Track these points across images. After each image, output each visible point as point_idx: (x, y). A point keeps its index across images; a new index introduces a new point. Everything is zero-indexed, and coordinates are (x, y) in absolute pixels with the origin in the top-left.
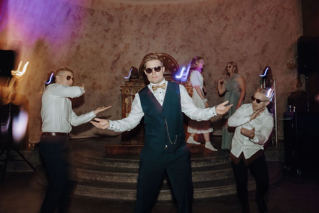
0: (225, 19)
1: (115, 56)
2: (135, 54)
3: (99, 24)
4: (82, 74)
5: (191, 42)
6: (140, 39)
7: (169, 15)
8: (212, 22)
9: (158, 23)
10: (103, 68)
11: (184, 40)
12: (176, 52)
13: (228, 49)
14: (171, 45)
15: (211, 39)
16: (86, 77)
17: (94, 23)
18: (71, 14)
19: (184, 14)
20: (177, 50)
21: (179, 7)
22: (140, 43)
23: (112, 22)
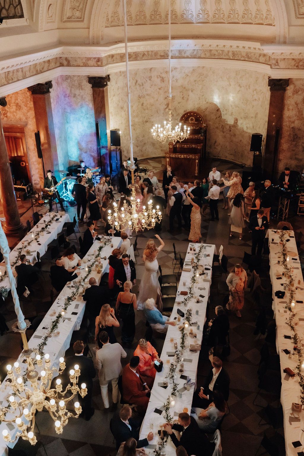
0: (239, 86)
1: (166, 105)
2: (179, 103)
3: (155, 85)
4: (145, 120)
6: (182, 92)
7: (203, 75)
8: (231, 85)
14: (204, 97)
16: (147, 122)
17: (152, 85)
18: (137, 84)
21: (210, 70)
22: (183, 95)
23: (163, 82)
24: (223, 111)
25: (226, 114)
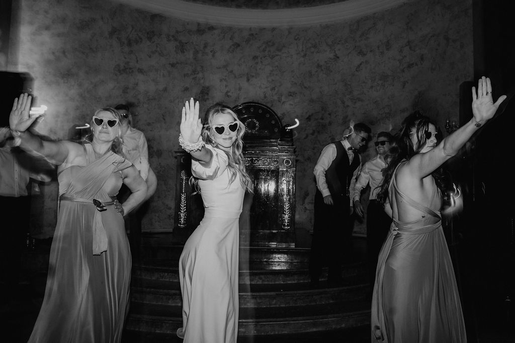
0: (359, 53)
3: (162, 55)
5: (305, 87)
6: (225, 80)
7: (274, 44)
8: (338, 58)
9: (255, 56)
10: (165, 123)
11: (296, 84)
12: (282, 102)
13: (362, 101)
14: (275, 92)
15: (336, 84)
18: (114, 37)
19: (297, 44)
20: (283, 99)
21: (290, 33)
22: (226, 86)
23: (183, 52)
24: (322, 119)
25: (330, 124)
